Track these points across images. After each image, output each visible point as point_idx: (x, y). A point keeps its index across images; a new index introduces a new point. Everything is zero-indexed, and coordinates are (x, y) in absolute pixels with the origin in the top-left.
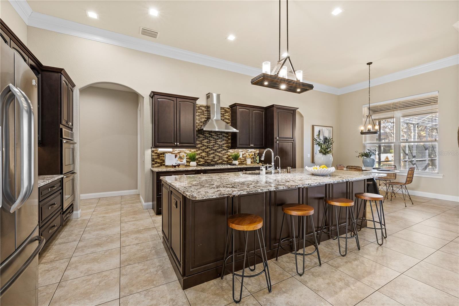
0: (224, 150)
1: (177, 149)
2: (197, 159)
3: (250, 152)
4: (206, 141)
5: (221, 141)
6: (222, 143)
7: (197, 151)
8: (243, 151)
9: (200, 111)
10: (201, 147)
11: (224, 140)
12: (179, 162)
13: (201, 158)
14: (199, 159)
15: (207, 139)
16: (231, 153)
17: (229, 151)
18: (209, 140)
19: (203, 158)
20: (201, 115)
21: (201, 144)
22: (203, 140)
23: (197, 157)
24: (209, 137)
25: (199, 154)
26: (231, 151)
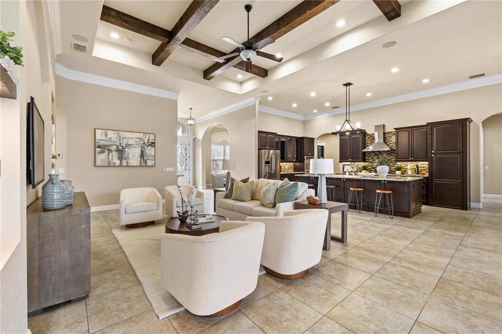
0: (392, 162)
1: (357, 163)
2: (369, 169)
3: (421, 165)
4: (376, 157)
5: (389, 157)
6: (390, 158)
7: (369, 164)
8: (412, 164)
9: (372, 138)
10: (372, 161)
11: (391, 155)
12: (352, 170)
13: (373, 168)
14: (371, 169)
15: (377, 156)
16: (399, 165)
17: (397, 164)
18: (379, 156)
19: (374, 169)
20: (372, 140)
21: (372, 159)
22: (374, 156)
23: (370, 167)
24: (379, 154)
25: (371, 166)
26: (399, 163)
